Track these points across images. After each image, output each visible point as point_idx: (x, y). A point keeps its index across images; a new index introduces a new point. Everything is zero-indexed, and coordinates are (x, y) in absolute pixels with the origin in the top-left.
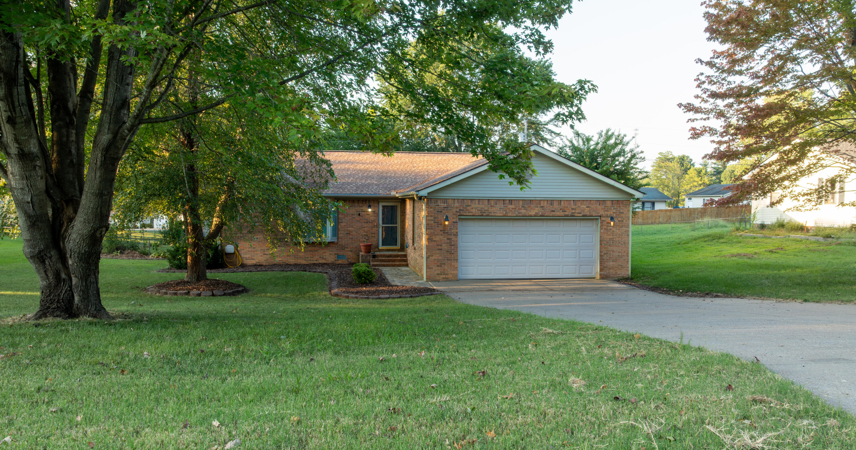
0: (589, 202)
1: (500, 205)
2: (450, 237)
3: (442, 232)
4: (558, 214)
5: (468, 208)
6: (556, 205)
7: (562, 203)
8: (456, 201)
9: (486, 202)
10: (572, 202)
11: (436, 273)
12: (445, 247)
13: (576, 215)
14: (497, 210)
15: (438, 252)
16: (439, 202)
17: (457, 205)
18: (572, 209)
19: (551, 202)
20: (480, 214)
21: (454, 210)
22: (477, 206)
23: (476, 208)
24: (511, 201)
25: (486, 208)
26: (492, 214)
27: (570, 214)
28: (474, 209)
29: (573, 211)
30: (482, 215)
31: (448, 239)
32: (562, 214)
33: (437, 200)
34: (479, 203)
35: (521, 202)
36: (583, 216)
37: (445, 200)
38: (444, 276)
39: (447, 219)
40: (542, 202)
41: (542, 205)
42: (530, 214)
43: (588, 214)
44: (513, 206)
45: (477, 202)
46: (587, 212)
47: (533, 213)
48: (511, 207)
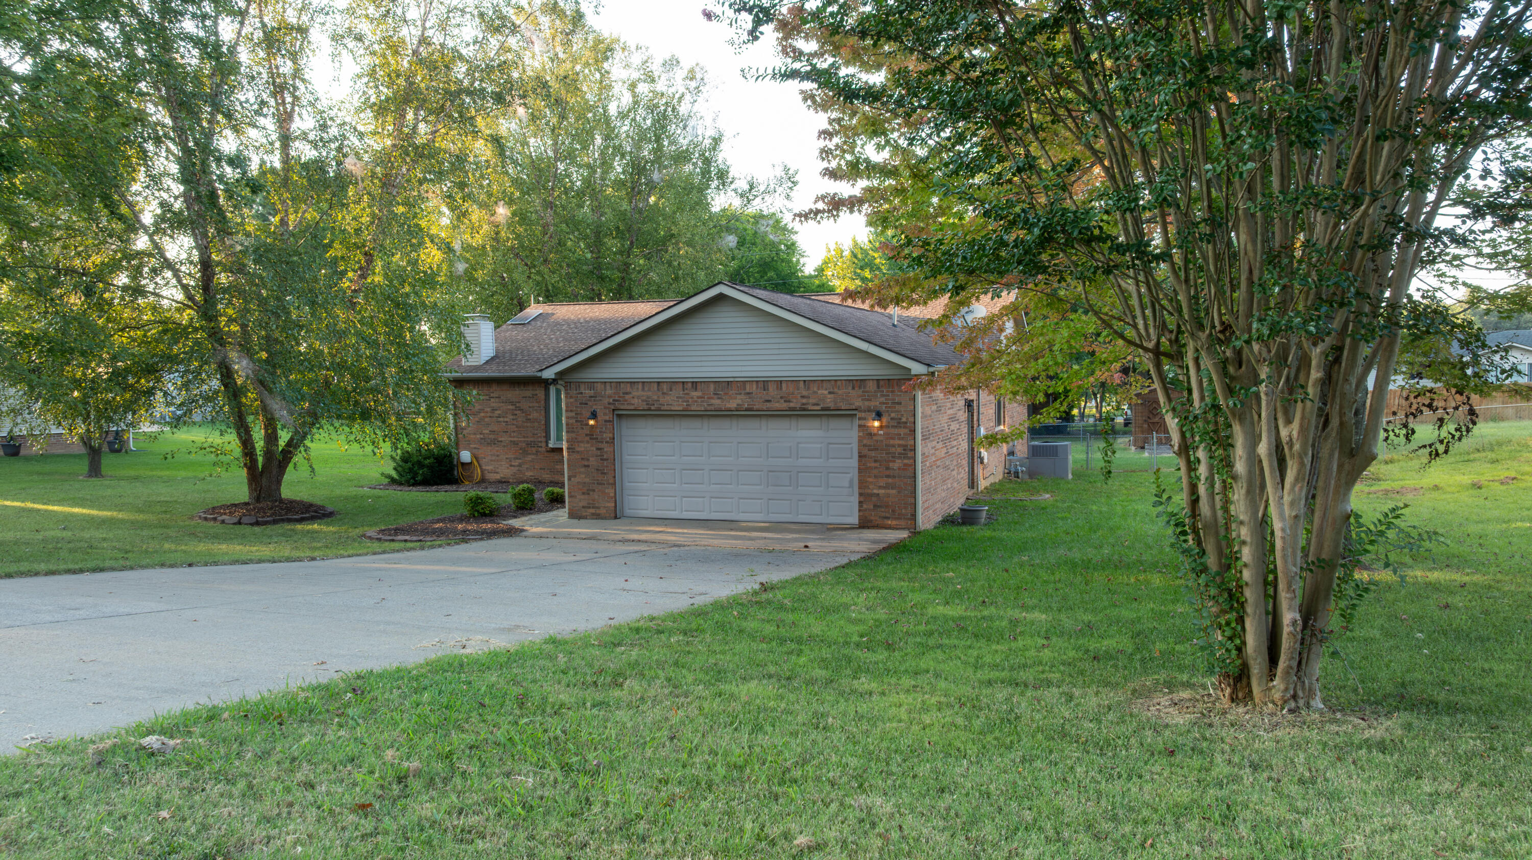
0: (833, 383)
1: (678, 392)
2: (601, 445)
3: (588, 438)
4: (777, 405)
5: (627, 397)
6: (772, 390)
7: (784, 385)
8: (608, 386)
9: (656, 385)
10: (802, 384)
11: (581, 504)
12: (593, 461)
13: (810, 407)
14: (674, 402)
15: (583, 470)
16: (582, 386)
17: (609, 392)
18: (803, 397)
19: (764, 384)
20: (646, 407)
21: (606, 401)
22: (640, 393)
23: (638, 397)
24: (695, 385)
25: (655, 397)
26: (665, 407)
27: (798, 406)
28: (636, 399)
29: (804, 401)
30: (650, 410)
31: (598, 449)
32: (784, 405)
33: (579, 384)
34: (643, 389)
35: (712, 386)
36: (823, 409)
37: (591, 385)
38: (592, 511)
39: (594, 416)
40: (748, 386)
41: (748, 390)
42: (729, 406)
43: (832, 406)
44: (699, 394)
45: (640, 386)
46: (829, 401)
47: (733, 404)
48: (695, 394)
